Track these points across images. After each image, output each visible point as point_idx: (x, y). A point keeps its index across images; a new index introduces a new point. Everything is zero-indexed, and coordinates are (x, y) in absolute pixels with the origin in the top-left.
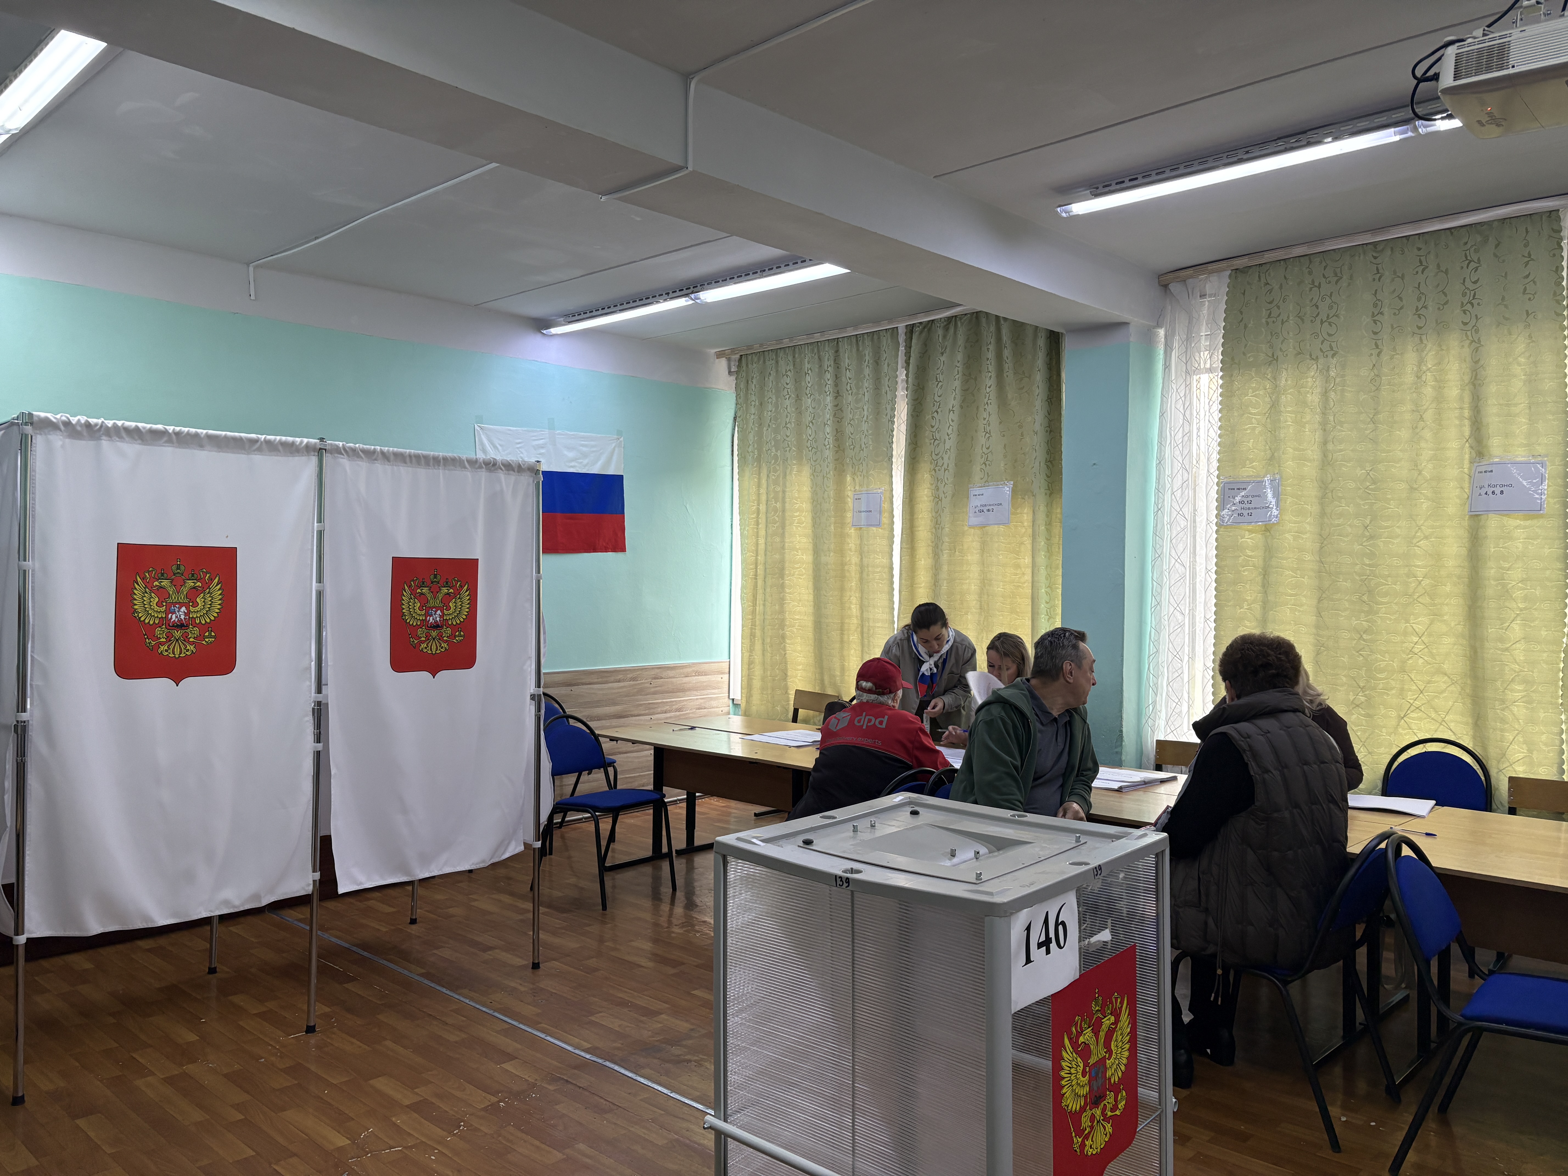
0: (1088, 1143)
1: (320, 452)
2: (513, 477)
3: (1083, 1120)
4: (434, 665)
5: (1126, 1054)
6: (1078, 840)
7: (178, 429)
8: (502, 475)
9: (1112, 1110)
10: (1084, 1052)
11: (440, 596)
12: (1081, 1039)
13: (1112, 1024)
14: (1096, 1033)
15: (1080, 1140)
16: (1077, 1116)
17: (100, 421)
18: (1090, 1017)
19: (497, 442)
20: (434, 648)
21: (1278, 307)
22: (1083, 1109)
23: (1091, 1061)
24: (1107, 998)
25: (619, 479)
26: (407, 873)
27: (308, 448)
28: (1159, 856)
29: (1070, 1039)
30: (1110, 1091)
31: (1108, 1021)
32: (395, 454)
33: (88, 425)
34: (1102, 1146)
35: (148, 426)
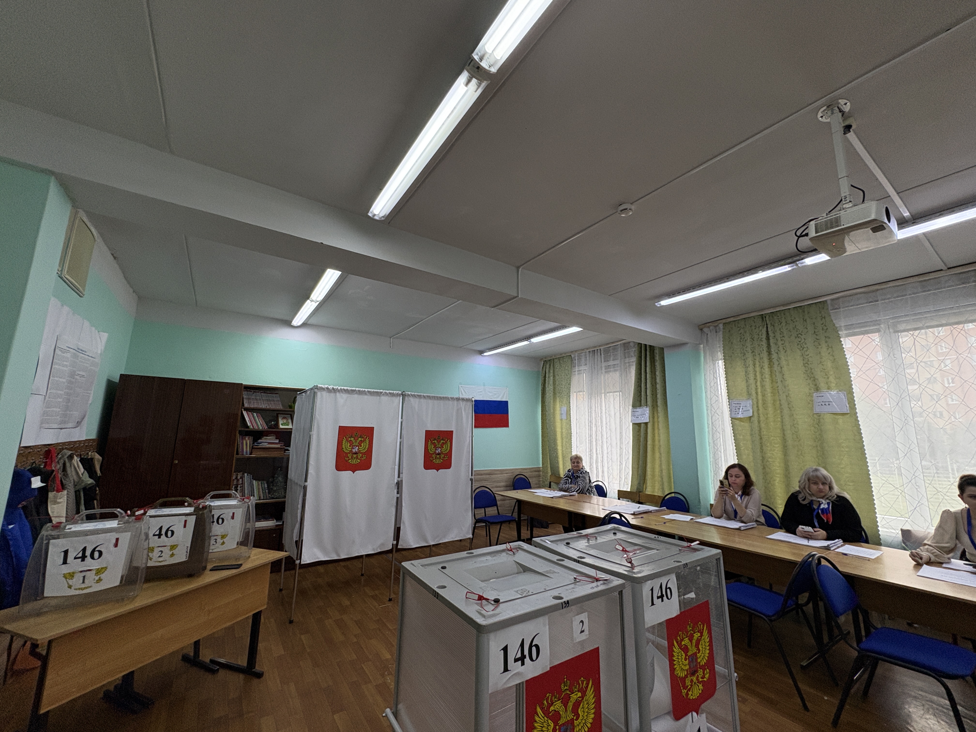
0: (690, 693)
1: (404, 395)
2: (464, 403)
3: (687, 682)
4: (438, 468)
5: (708, 651)
6: (680, 550)
7: (359, 389)
8: (461, 402)
9: (702, 678)
10: (685, 649)
11: (441, 443)
12: (683, 643)
13: (699, 637)
14: (691, 640)
15: (686, 691)
16: (683, 679)
17: (337, 387)
18: (687, 632)
19: (465, 390)
20: (438, 461)
21: (744, 335)
22: (686, 676)
23: (689, 654)
24: (695, 624)
25: (506, 402)
26: (427, 542)
27: (398, 395)
28: (718, 560)
29: (677, 642)
30: (700, 669)
31: (696, 636)
32: (427, 396)
33: (333, 389)
34: (698, 695)
35: (350, 388)
